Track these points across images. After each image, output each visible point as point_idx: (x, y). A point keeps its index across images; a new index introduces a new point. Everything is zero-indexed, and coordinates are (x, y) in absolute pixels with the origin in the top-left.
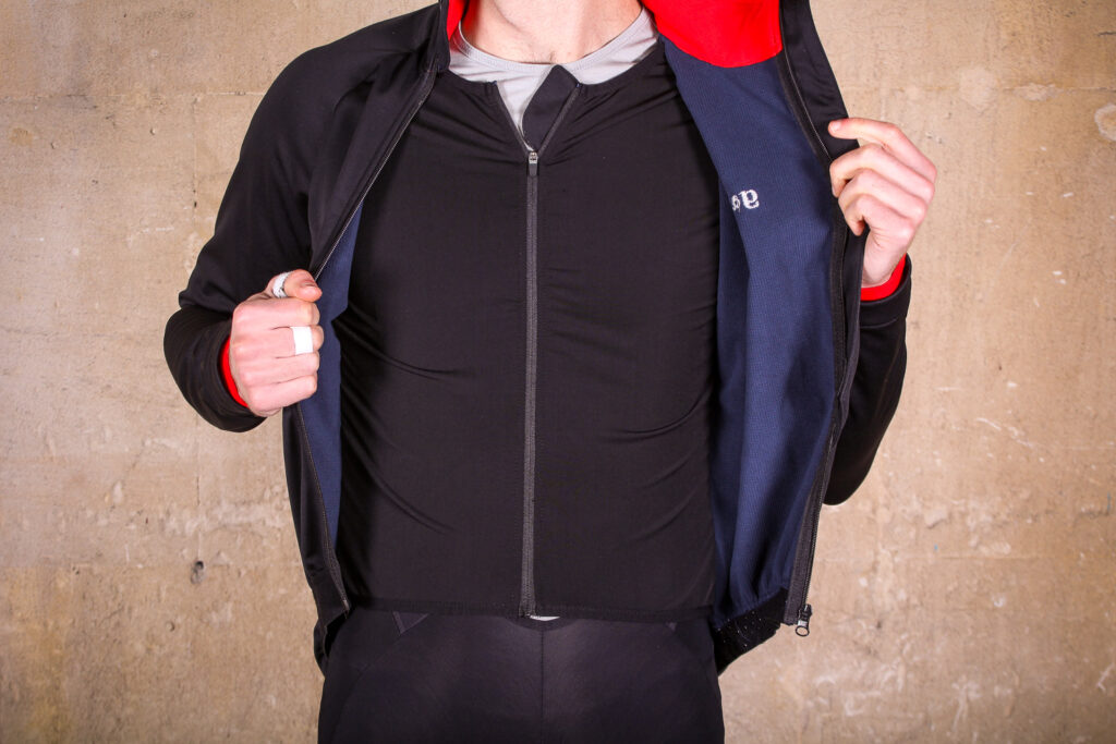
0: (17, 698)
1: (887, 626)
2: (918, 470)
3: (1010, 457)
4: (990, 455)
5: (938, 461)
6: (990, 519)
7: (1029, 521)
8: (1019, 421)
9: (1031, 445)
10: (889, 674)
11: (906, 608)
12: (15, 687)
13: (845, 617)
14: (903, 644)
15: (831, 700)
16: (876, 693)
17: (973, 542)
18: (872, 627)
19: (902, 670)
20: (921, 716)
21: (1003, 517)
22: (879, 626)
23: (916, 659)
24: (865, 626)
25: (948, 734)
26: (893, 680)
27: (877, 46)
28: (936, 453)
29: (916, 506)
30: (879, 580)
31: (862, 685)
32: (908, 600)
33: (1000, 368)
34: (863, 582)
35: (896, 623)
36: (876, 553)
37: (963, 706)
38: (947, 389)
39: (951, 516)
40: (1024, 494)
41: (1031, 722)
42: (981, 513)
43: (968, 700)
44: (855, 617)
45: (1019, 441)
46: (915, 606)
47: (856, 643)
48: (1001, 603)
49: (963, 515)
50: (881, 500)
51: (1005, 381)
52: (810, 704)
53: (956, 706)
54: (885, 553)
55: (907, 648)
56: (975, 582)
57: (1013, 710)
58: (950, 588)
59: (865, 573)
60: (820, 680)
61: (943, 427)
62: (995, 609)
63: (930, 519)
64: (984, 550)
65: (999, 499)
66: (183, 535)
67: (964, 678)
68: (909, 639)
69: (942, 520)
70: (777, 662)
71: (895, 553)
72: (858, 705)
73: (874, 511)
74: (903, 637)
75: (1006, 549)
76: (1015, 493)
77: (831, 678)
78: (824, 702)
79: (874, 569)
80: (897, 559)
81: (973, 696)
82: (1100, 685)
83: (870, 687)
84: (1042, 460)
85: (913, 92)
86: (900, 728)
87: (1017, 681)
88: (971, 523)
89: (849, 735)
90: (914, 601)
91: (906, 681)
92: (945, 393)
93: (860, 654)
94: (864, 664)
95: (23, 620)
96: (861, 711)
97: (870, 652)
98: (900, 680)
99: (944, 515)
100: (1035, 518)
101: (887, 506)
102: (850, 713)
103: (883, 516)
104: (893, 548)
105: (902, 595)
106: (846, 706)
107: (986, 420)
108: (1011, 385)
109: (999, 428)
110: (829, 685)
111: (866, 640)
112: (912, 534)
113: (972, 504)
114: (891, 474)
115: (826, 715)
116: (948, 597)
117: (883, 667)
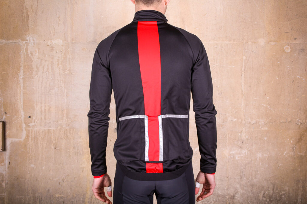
0: (81, 153)
1: (244, 142)
2: (250, 113)
3: (267, 111)
4: (264, 111)
5: (254, 112)
6: (263, 123)
7: (271, 123)
8: (269, 105)
9: (271, 109)
10: (244, 152)
11: (248, 139)
12: (81, 151)
13: (236, 141)
14: (247, 146)
15: (233, 156)
16: (242, 155)
17: (260, 127)
18: (241, 143)
19: (247, 151)
20: (250, 160)
21: (266, 123)
22: (243, 143)
23: (250, 149)
24: (240, 143)
25: (255, 163)
26: (245, 153)
27: (243, 34)
28: (253, 110)
29: (250, 120)
30: (243, 134)
31: (239, 154)
32: (248, 138)
33: (266, 95)
34: (240, 134)
35: (246, 142)
36: (242, 129)
37: (258, 158)
38: (255, 98)
39: (256, 122)
40: (270, 118)
41: (271, 161)
42: (262, 122)
43: (259, 157)
44: (238, 141)
45: (269, 108)
46: (249, 139)
47: (238, 146)
48: (266, 139)
49: (259, 122)
50: (243, 119)
51: (267, 97)
52: (229, 157)
53: (257, 158)
54: (244, 129)
55: (248, 147)
56: (261, 135)
57: (268, 159)
58: (256, 136)
59: (240, 133)
60: (231, 153)
61: (255, 105)
62: (264, 140)
63: (252, 123)
64: (262, 129)
65: (265, 119)
66: (113, 123)
67: (258, 153)
68: (248, 145)
69: (255, 123)
70: (224, 149)
71: (246, 129)
72: (238, 157)
73: (242, 121)
74: (247, 145)
75: (267, 129)
76: (268, 118)
77: (233, 152)
78: (232, 157)
79: (242, 132)
80: (246, 130)
81: (260, 156)
82: (284, 154)
83: (241, 154)
84: (274, 112)
85: (250, 43)
86: (246, 162)
87: (268, 153)
88: (260, 124)
89: (237, 163)
90: (249, 138)
91: (248, 153)
92: (255, 99)
93: (239, 148)
94: (240, 150)
95: (83, 139)
96: (239, 159)
97: (241, 147)
98: (246, 153)
99: (255, 122)
100: (272, 123)
101: (244, 120)
102: (237, 159)
103: (244, 122)
104: (245, 128)
105: (247, 137)
106: (236, 157)
107: (263, 104)
108: (268, 98)
109: (265, 106)
110: (233, 153)
111: (240, 145)
112: (249, 125)
113: (260, 120)
114: (245, 114)
115: (232, 159)
116: (255, 137)
117: (243, 150)
